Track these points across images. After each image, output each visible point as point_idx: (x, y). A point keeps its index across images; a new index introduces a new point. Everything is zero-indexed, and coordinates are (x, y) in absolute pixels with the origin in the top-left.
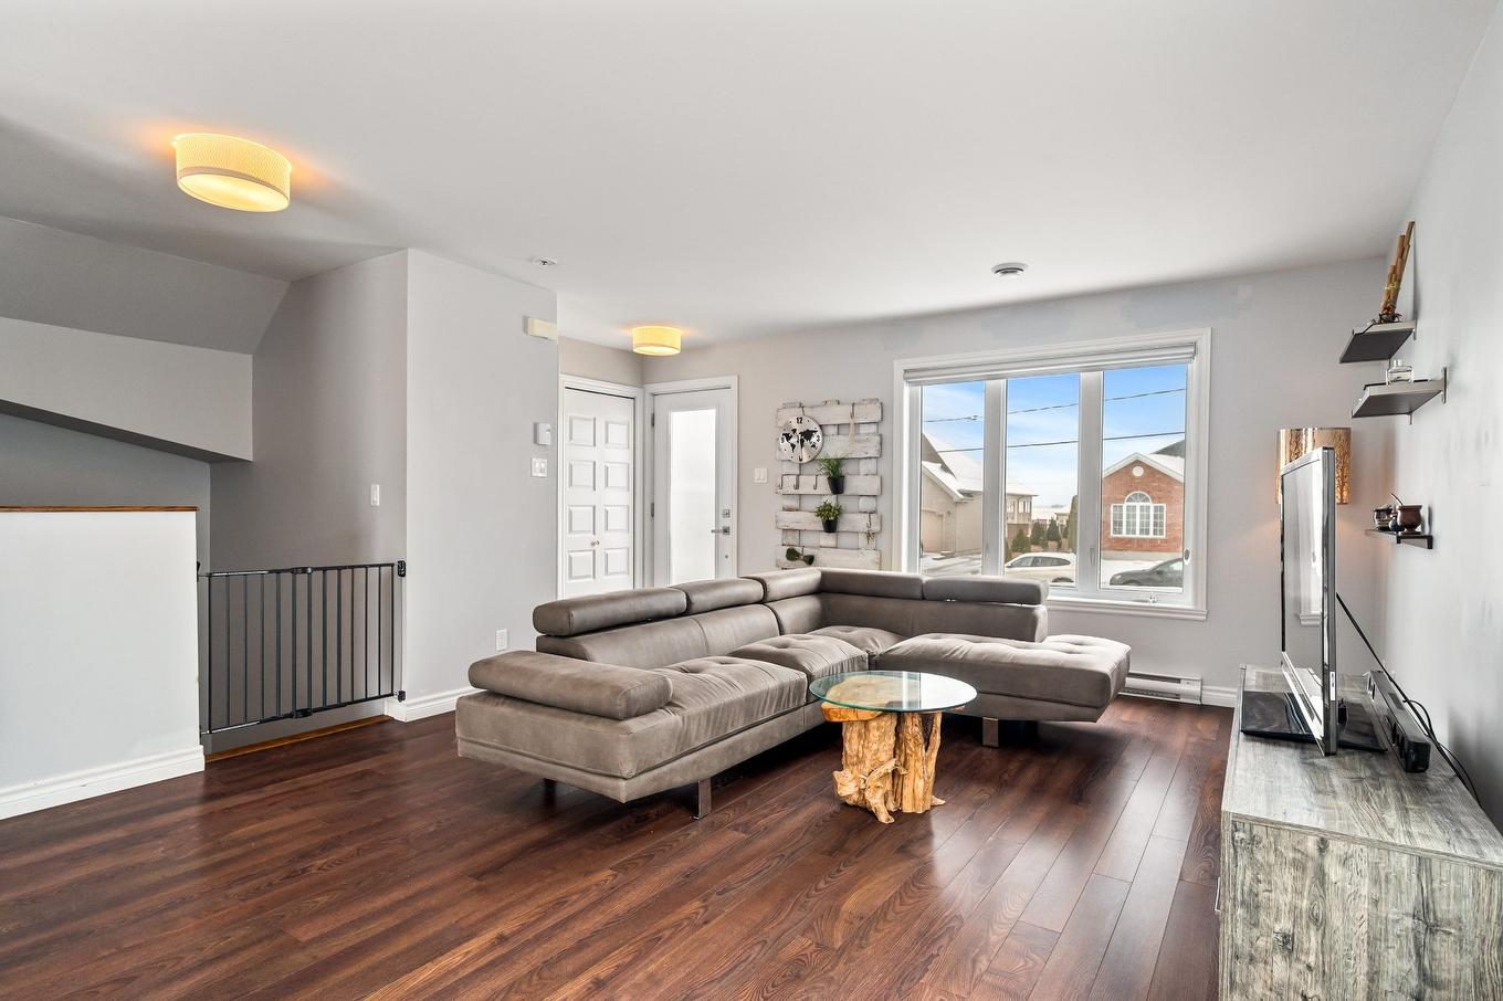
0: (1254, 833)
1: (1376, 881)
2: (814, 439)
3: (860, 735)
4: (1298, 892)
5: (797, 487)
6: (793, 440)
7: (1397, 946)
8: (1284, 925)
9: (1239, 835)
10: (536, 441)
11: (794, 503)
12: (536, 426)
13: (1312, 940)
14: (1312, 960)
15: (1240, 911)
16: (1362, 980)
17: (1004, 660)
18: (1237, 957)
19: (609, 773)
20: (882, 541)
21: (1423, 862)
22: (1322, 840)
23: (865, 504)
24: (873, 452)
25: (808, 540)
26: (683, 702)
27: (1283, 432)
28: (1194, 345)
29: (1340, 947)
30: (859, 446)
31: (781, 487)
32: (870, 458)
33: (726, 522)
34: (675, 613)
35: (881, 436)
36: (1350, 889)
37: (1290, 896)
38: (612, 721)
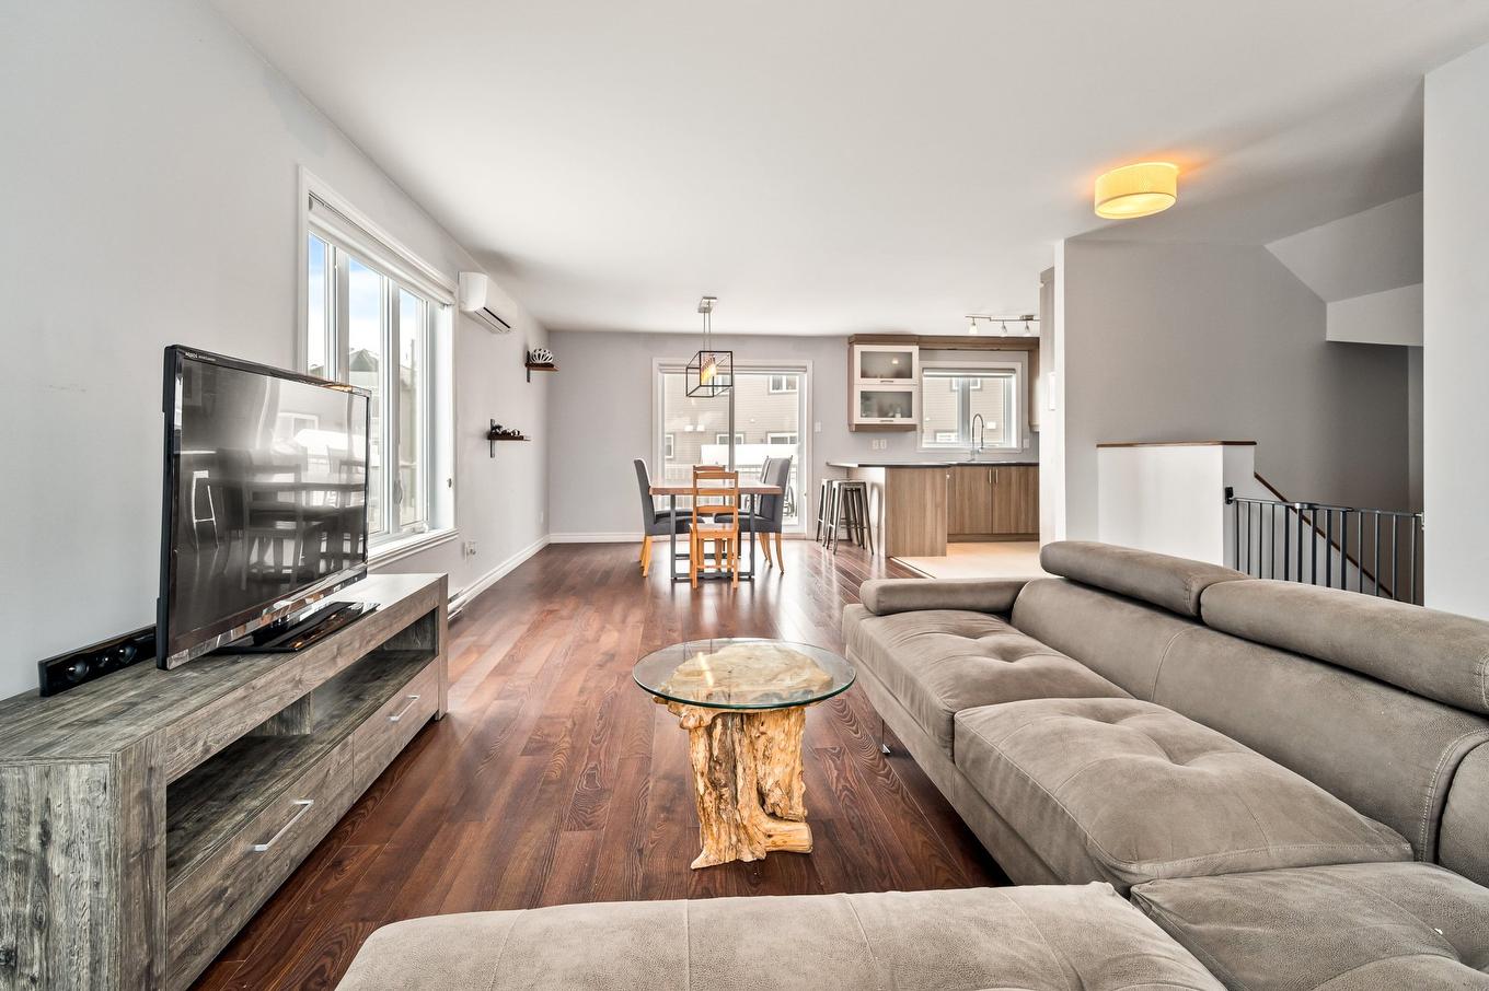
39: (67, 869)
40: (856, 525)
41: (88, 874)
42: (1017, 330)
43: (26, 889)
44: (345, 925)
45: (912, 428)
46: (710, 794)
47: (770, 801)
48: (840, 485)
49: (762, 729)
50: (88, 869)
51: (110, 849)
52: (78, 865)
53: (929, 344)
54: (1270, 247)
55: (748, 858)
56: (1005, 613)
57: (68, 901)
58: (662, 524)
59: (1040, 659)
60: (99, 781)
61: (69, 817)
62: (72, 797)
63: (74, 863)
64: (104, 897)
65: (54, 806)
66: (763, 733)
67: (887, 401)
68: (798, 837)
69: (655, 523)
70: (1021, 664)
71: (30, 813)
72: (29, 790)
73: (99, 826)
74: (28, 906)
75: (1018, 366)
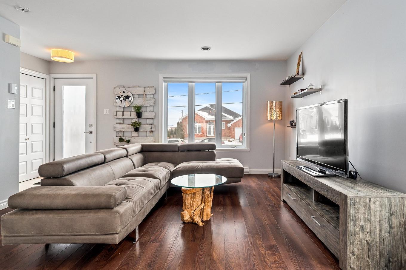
0: (355, 200)
1: (381, 206)
2: (130, 99)
3: (191, 197)
4: (365, 214)
5: (123, 116)
6: (122, 99)
7: (385, 221)
8: (362, 223)
9: (352, 201)
10: (9, 91)
11: (121, 122)
12: (9, 85)
13: (368, 226)
14: (368, 230)
15: (352, 222)
16: (378, 232)
17: (214, 167)
18: (351, 235)
19: (109, 233)
20: (155, 134)
21: (390, 199)
22: (370, 198)
23: (149, 121)
24: (152, 104)
25: (126, 134)
26: (130, 197)
27: (269, 102)
28: (246, 78)
29: (374, 225)
30: (147, 102)
31: (116, 116)
32: (151, 106)
33: (91, 129)
34: (100, 163)
35: (155, 99)
36: (376, 209)
37: (363, 215)
38: (110, 210)
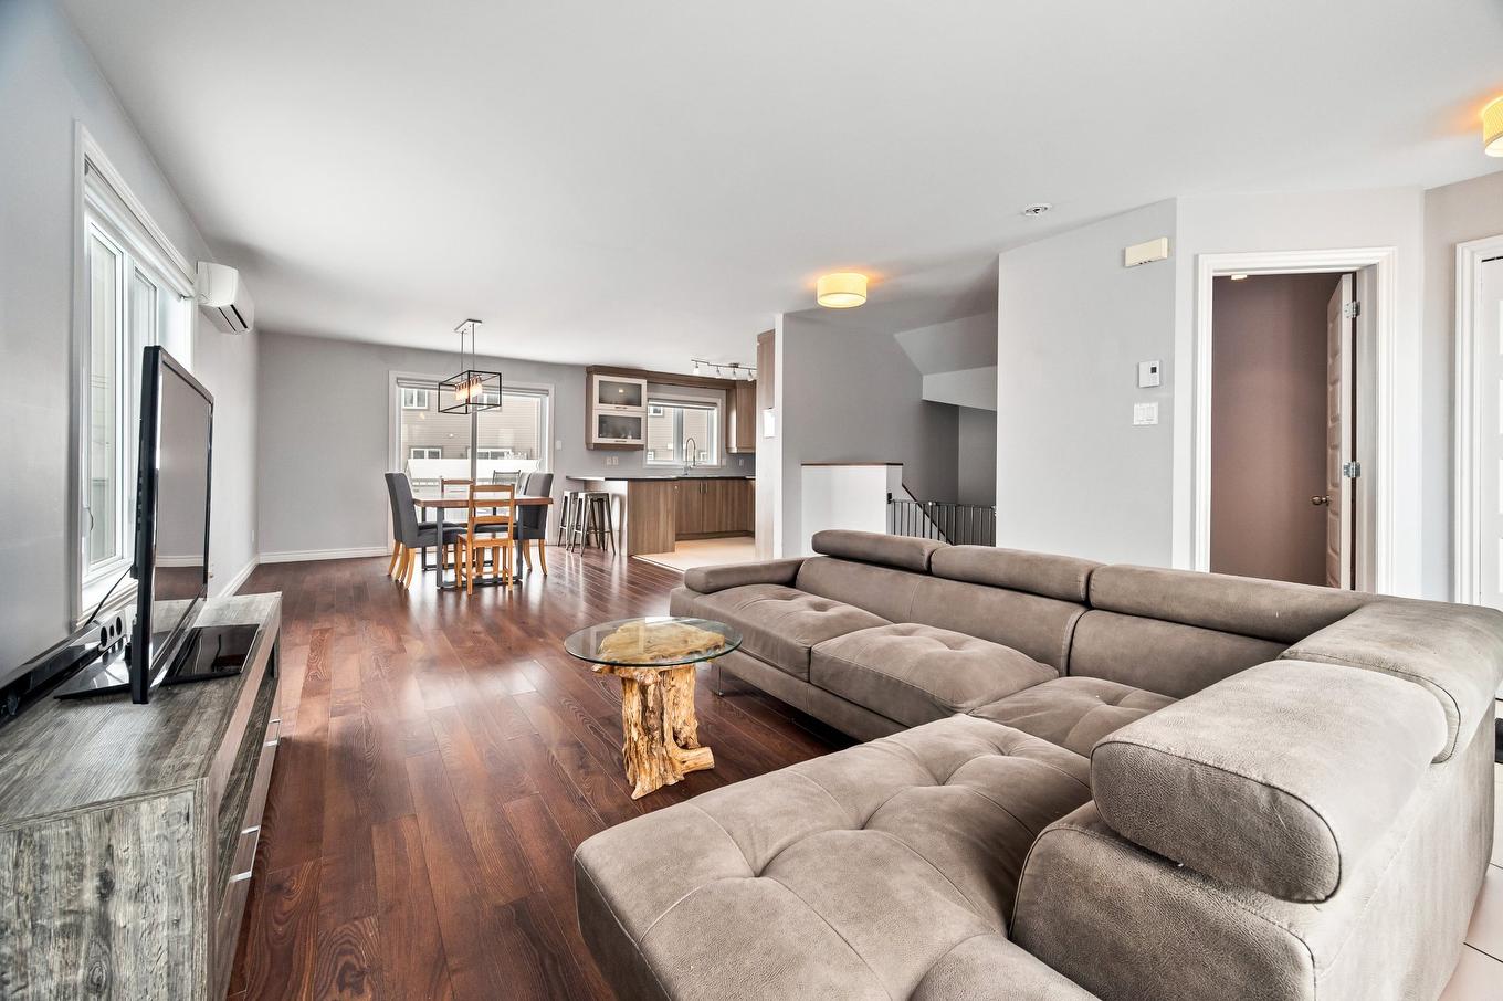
10: (1138, 384)
12: (1138, 368)
39: (136, 916)
40: (596, 529)
41: (165, 914)
42: (727, 374)
43: (78, 953)
44: (339, 930)
45: (640, 447)
46: (642, 739)
47: (682, 736)
48: (586, 496)
49: (672, 683)
50: (165, 909)
51: (194, 880)
52: (151, 908)
53: (656, 379)
54: (896, 335)
55: (672, 782)
56: (791, 583)
57: (137, 949)
58: (427, 535)
59: (838, 610)
60: (180, 813)
61: (140, 859)
62: (144, 837)
63: (146, 907)
64: (187, 932)
65: (119, 852)
66: (673, 686)
67: (619, 425)
68: (704, 758)
69: (419, 535)
70: (831, 612)
71: (83, 866)
72: (81, 840)
73: (180, 859)
74: (81, 972)
75: (719, 401)
